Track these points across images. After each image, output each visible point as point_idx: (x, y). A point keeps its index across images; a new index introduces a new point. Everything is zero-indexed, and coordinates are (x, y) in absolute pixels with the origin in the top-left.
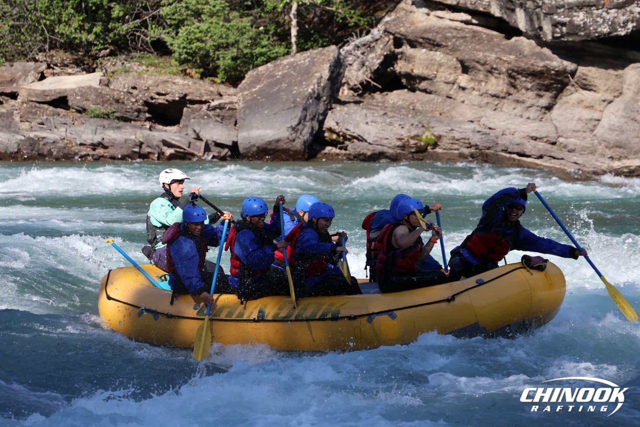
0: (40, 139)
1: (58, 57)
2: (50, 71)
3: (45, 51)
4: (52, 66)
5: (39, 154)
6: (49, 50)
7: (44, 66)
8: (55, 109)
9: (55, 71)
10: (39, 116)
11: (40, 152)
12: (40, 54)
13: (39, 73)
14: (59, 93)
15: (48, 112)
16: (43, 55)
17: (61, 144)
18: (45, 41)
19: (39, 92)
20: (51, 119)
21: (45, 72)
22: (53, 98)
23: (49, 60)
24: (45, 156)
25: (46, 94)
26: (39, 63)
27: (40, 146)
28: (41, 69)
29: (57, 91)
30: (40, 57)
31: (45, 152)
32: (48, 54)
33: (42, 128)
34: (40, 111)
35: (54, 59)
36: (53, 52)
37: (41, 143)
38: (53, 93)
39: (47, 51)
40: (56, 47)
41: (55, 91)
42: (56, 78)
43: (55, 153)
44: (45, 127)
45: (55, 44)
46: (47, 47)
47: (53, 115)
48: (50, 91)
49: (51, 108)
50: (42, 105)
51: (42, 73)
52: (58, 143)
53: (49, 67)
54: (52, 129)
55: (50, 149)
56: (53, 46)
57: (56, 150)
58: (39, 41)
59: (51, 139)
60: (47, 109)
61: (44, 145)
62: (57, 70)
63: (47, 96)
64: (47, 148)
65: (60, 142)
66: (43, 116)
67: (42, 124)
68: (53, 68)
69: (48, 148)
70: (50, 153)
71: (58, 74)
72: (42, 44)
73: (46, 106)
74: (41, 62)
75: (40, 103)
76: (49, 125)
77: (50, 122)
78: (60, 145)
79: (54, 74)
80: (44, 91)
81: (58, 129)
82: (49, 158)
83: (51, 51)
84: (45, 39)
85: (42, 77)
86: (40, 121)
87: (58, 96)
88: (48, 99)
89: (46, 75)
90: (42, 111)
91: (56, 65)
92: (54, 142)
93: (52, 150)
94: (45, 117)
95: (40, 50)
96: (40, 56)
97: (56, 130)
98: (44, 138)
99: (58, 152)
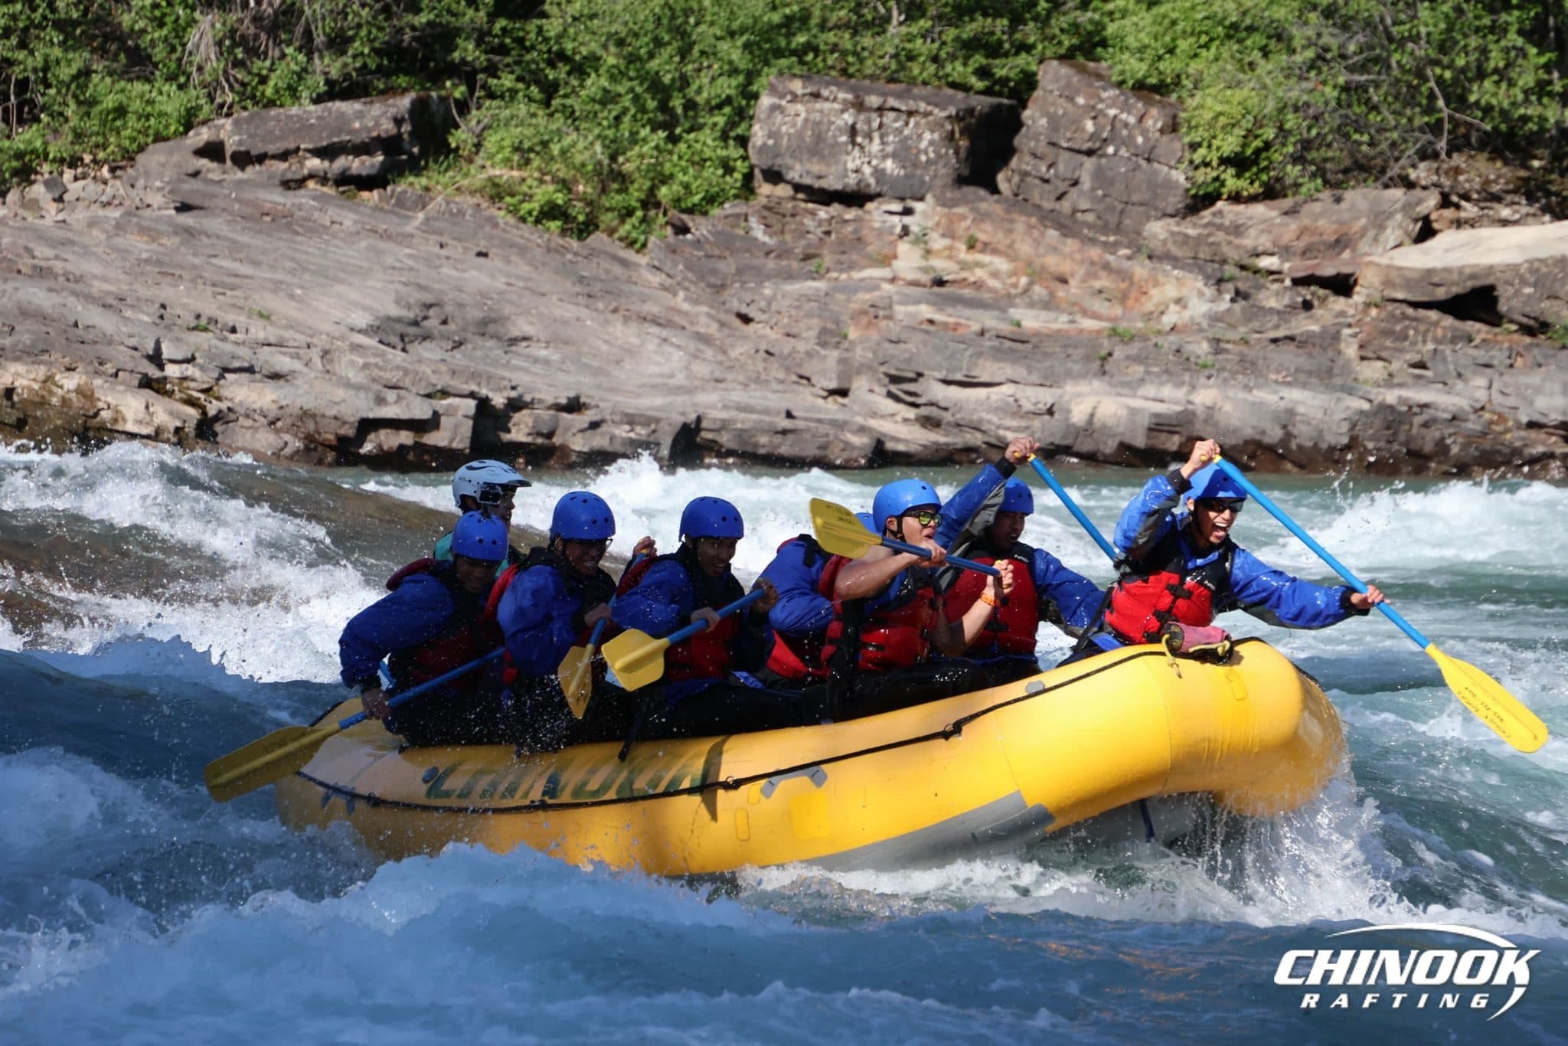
0: (1415, 410)
1: (1472, 175)
2: (1449, 213)
3: (1436, 156)
4: (1455, 199)
5: (1409, 453)
6: (1449, 154)
7: (1432, 200)
8: (1458, 324)
9: (1463, 215)
10: (1414, 343)
11: (1412, 446)
12: (1422, 165)
13: (1416, 221)
14: (1473, 277)
15: (1439, 332)
16: (1429, 170)
17: (1473, 425)
18: (1436, 128)
19: (1415, 275)
20: (1448, 352)
21: (1433, 217)
22: (1455, 290)
23: (1446, 182)
24: (1428, 458)
25: (1436, 280)
26: (1418, 192)
27: (1415, 430)
28: (1422, 209)
29: (1468, 271)
30: (1423, 175)
31: (1428, 447)
32: (1445, 166)
33: (1419, 377)
34: (1416, 329)
35: (1461, 178)
36: (1458, 159)
37: (1418, 420)
38: (1455, 277)
39: (1443, 155)
40: (1469, 145)
41: (1461, 270)
42: (1466, 234)
43: (1455, 450)
44: (1428, 373)
45: (1467, 137)
46: (1442, 145)
47: (1454, 340)
48: (1447, 270)
49: (1449, 321)
50: (1422, 313)
51: (1426, 220)
52: (1466, 420)
53: (1445, 202)
54: (1450, 382)
55: (1443, 439)
56: (1460, 141)
57: (1460, 440)
58: (1421, 130)
59: (1445, 410)
60: (1436, 324)
61: (1426, 425)
62: (1470, 210)
63: (1438, 285)
64: (1434, 434)
65: (1473, 417)
66: (1424, 342)
67: (1421, 365)
68: (1458, 207)
69: (1437, 434)
70: (1442, 448)
71: (1472, 223)
72: (1429, 137)
73: (1433, 315)
74: (1425, 188)
75: (1416, 305)
76: (1441, 368)
77: (1444, 360)
78: (1470, 425)
79: (1459, 224)
80: (1430, 272)
81: (1466, 381)
82: (1439, 463)
83: (1455, 155)
84: (1440, 121)
85: (1426, 232)
86: (1416, 358)
87: (1470, 284)
88: (1441, 294)
89: (1436, 226)
90: (1422, 328)
91: (1466, 197)
92: (1454, 418)
93: (1449, 441)
94: (1430, 346)
95: (1425, 155)
96: (1421, 173)
97: (1460, 385)
98: (1426, 406)
99: (1465, 447)
